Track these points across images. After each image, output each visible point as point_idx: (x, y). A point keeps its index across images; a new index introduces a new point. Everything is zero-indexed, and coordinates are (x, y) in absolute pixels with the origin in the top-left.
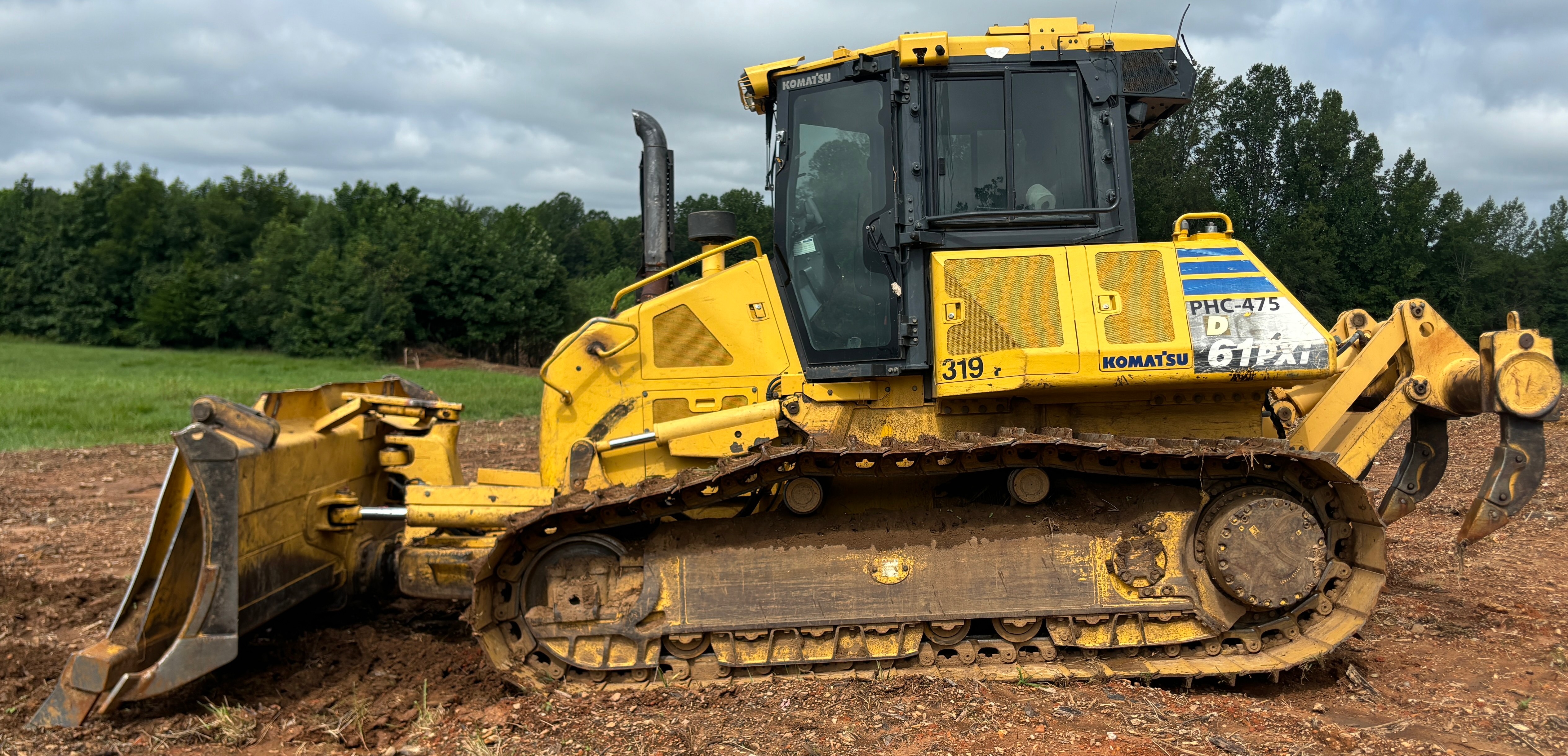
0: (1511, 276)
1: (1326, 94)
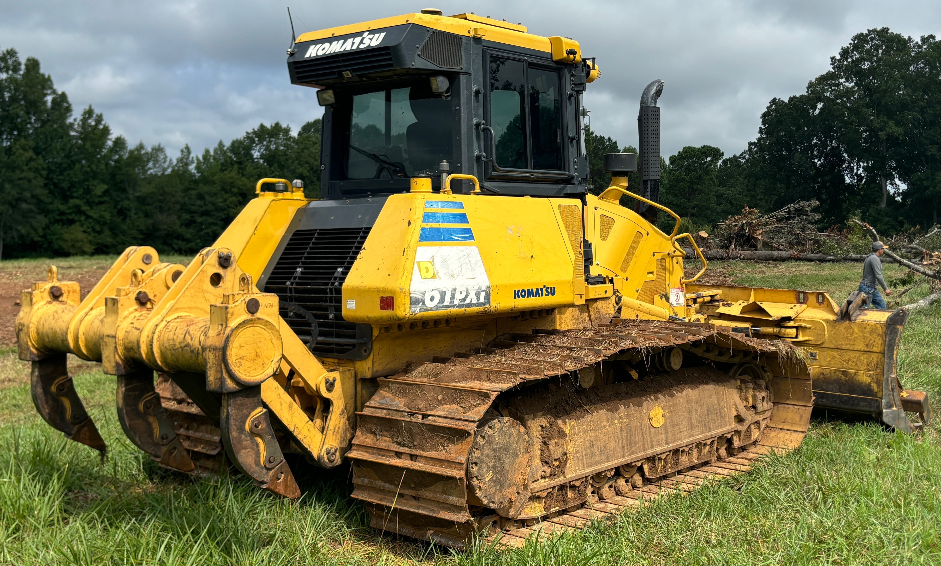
0: (161, 195)
1: (28, 60)
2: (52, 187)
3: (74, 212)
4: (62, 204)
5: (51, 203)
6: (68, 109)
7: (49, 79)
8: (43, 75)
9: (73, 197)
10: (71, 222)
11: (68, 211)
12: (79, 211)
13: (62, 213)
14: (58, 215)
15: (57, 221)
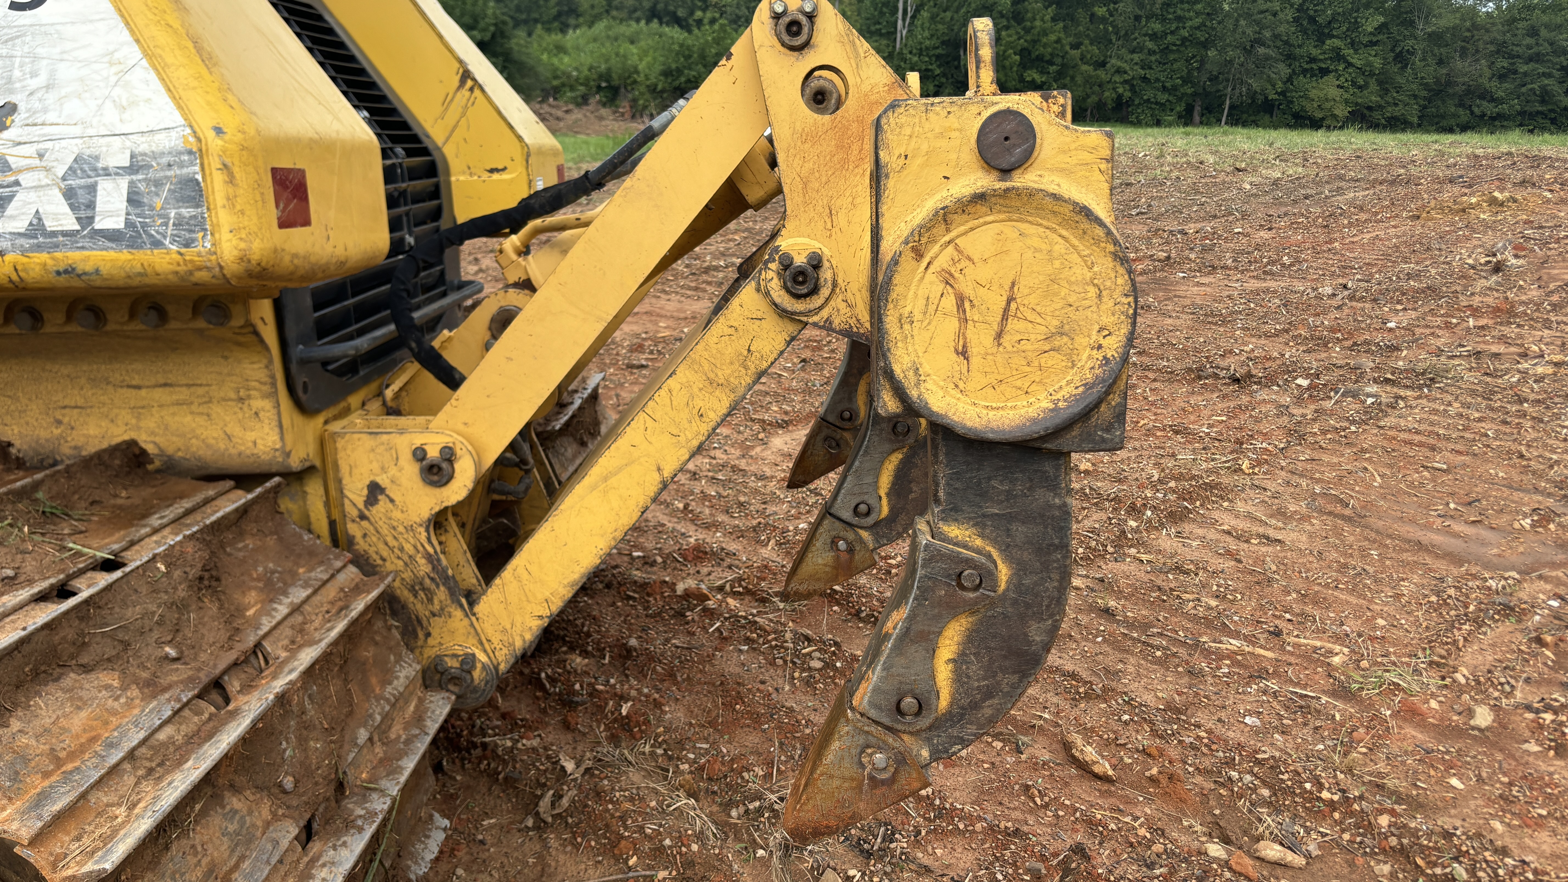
0: (1468, 30)
9: (1333, 36)
10: (1325, 72)
12: (1338, 56)
13: (1313, 60)
15: (1304, 72)
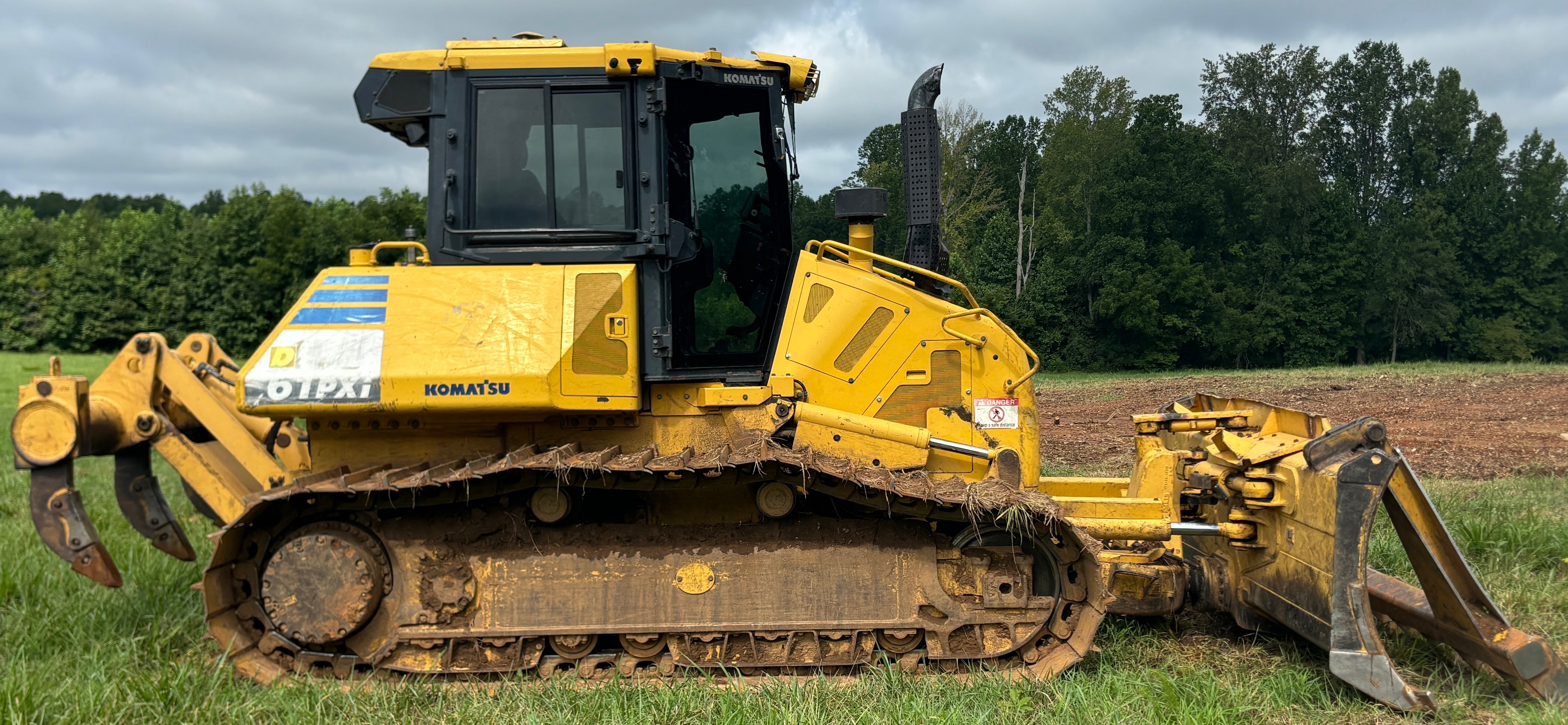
2: (1470, 260)
3: (1503, 297)
4: (1485, 285)
5: (1467, 285)
6: (1501, 139)
7: (1473, 97)
8: (1465, 92)
11: (1493, 296)
14: (1478, 302)
